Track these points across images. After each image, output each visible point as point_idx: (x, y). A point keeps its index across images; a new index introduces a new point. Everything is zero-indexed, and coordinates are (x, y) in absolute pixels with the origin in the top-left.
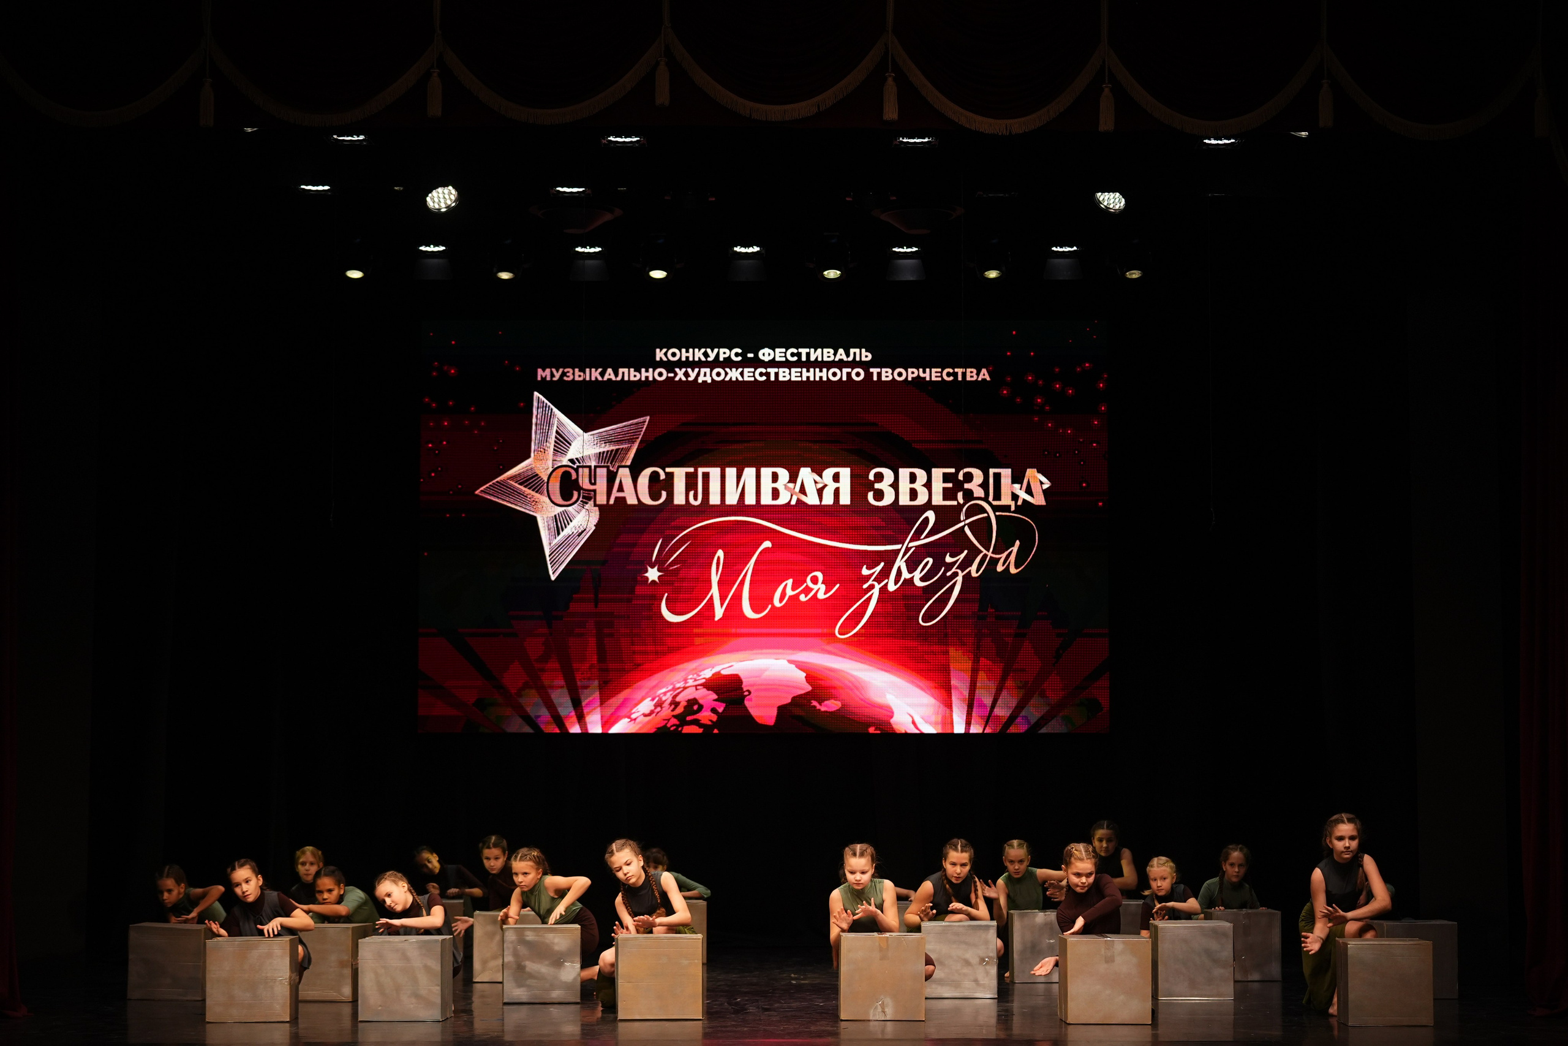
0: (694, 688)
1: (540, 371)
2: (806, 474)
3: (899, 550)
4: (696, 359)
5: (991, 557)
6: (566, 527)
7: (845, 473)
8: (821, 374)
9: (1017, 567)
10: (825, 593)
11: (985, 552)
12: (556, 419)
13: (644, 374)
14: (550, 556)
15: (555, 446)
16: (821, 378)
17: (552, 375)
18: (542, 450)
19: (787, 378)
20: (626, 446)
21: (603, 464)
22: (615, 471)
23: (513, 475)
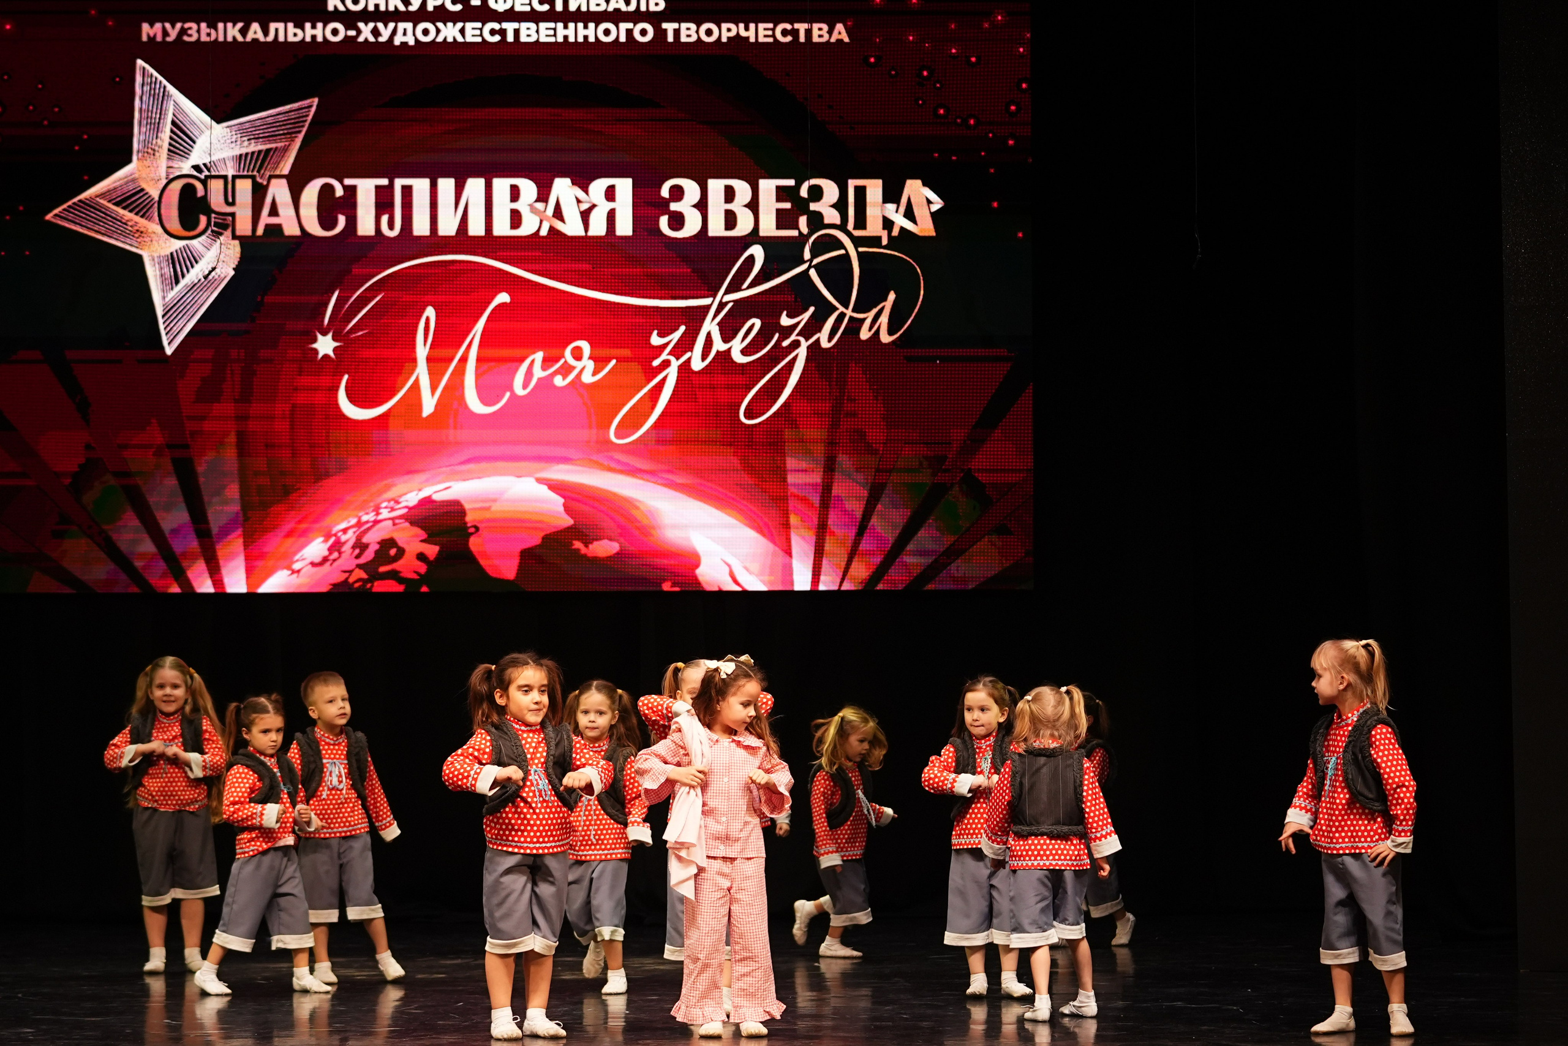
0: (390, 522)
1: (145, 27)
2: (563, 188)
3: (708, 307)
4: (391, 8)
5: (851, 318)
6: (188, 271)
7: (624, 187)
8: (586, 32)
9: (891, 332)
10: (594, 374)
11: (841, 309)
12: (172, 102)
13: (309, 31)
14: (163, 316)
15: (170, 144)
16: (586, 37)
17: (165, 33)
18: (150, 150)
19: (532, 39)
20: (282, 144)
21: (245, 173)
22: (265, 183)
23: (105, 189)
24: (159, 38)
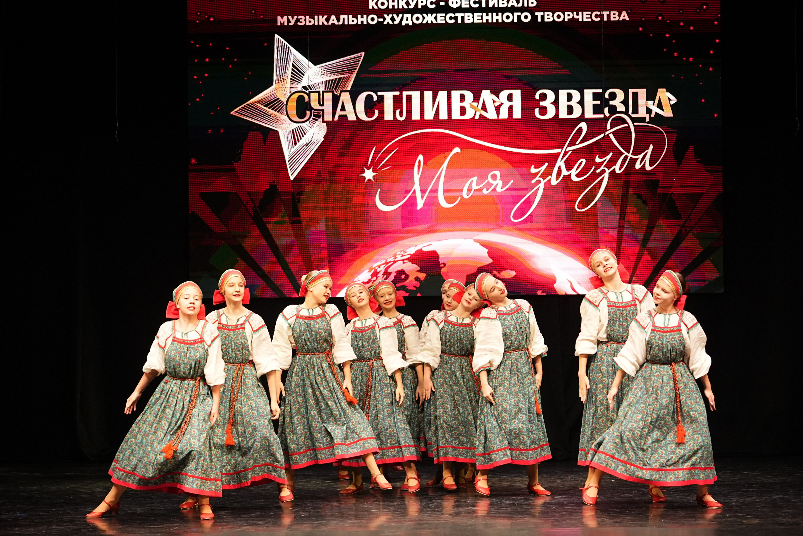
1: (279, 18)
2: (486, 95)
3: (559, 154)
4: (400, 7)
5: (631, 158)
6: (301, 139)
7: (517, 94)
8: (497, 17)
9: (651, 165)
10: (502, 187)
11: (626, 154)
12: (292, 56)
13: (360, 19)
14: (289, 161)
15: (292, 76)
16: (497, 20)
17: (289, 21)
18: (281, 79)
19: (471, 21)
20: (347, 75)
21: (329, 90)
22: (339, 95)
23: (260, 99)
24: (286, 24)
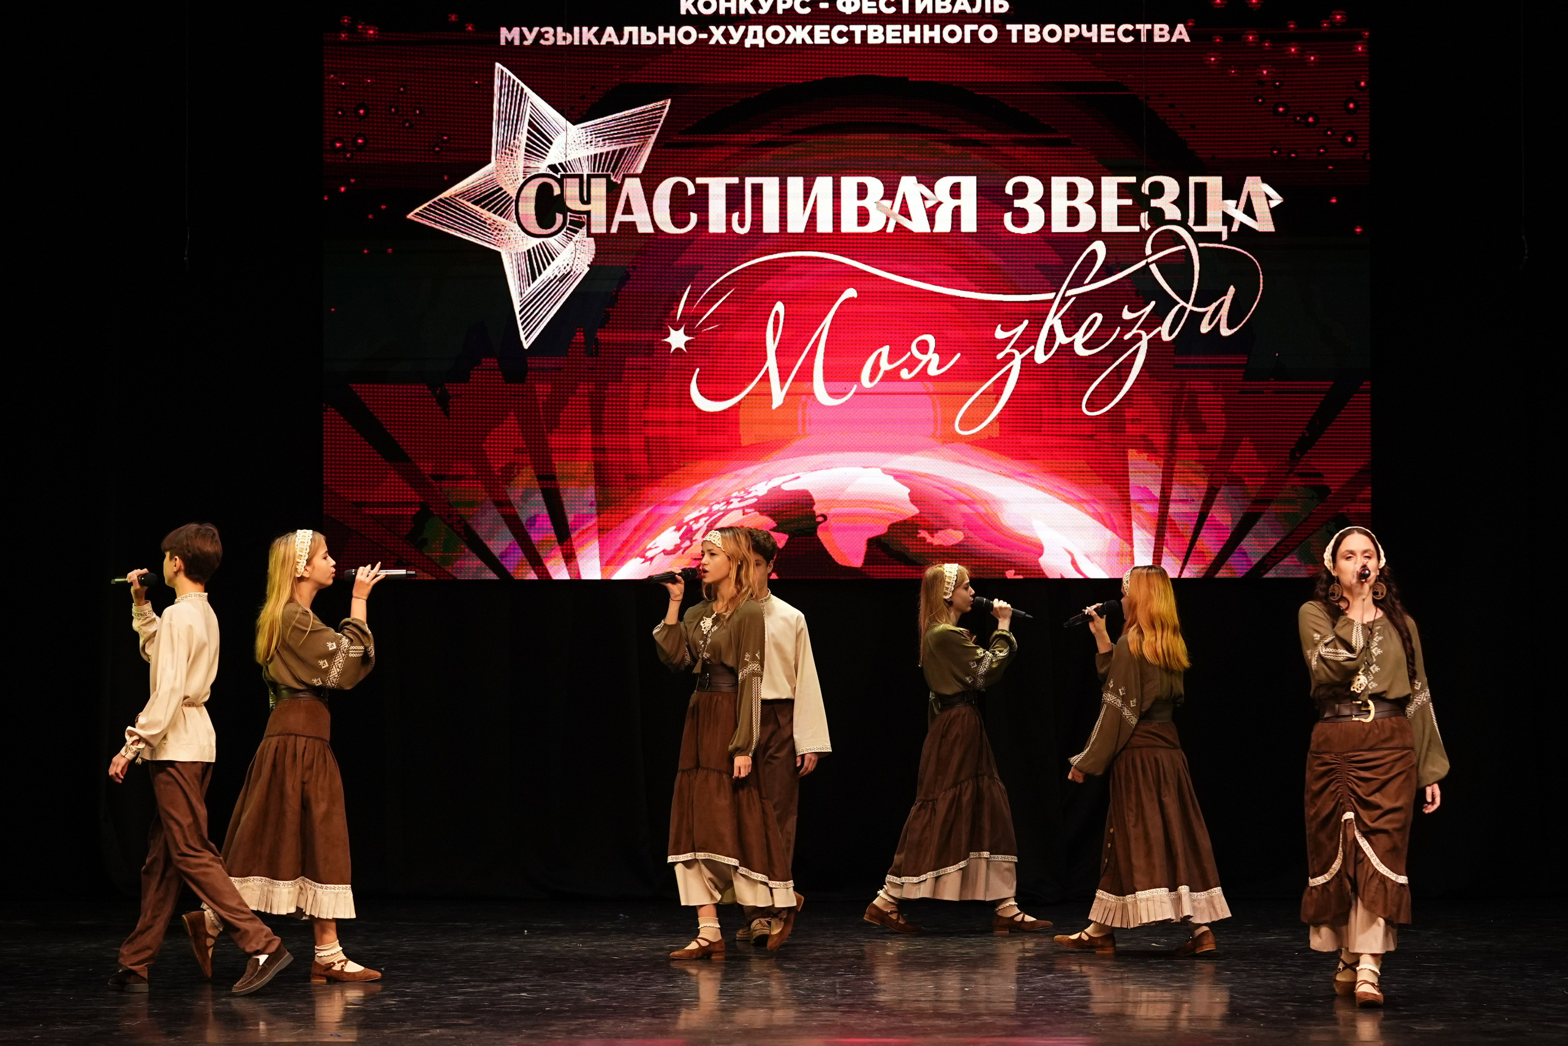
0: (741, 511)
1: (504, 31)
2: (909, 186)
3: (1052, 301)
5: (1191, 311)
6: (545, 268)
7: (969, 184)
8: (932, 34)
9: (1230, 326)
10: (939, 367)
11: (1182, 303)
12: (529, 104)
13: (662, 35)
14: (521, 311)
15: (527, 145)
16: (932, 39)
17: (523, 37)
18: (507, 151)
19: (880, 40)
20: (636, 144)
21: (600, 173)
22: (619, 182)
23: (465, 189)
24: (517, 42)
